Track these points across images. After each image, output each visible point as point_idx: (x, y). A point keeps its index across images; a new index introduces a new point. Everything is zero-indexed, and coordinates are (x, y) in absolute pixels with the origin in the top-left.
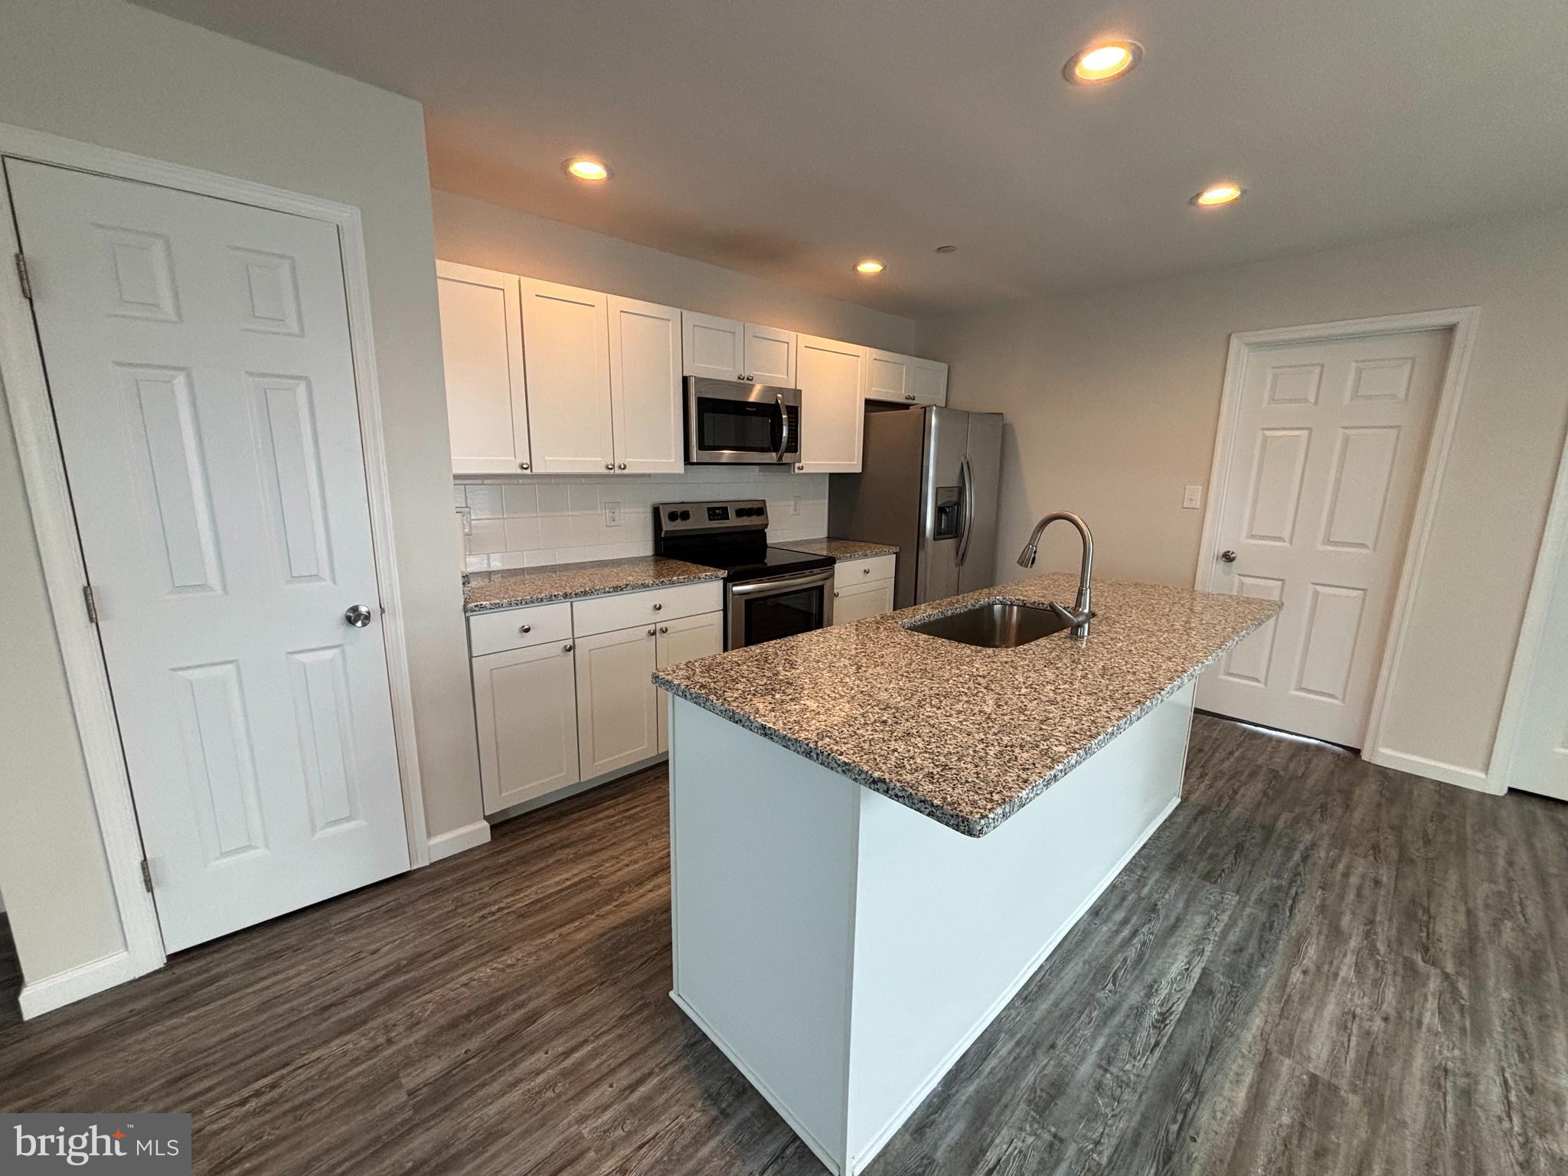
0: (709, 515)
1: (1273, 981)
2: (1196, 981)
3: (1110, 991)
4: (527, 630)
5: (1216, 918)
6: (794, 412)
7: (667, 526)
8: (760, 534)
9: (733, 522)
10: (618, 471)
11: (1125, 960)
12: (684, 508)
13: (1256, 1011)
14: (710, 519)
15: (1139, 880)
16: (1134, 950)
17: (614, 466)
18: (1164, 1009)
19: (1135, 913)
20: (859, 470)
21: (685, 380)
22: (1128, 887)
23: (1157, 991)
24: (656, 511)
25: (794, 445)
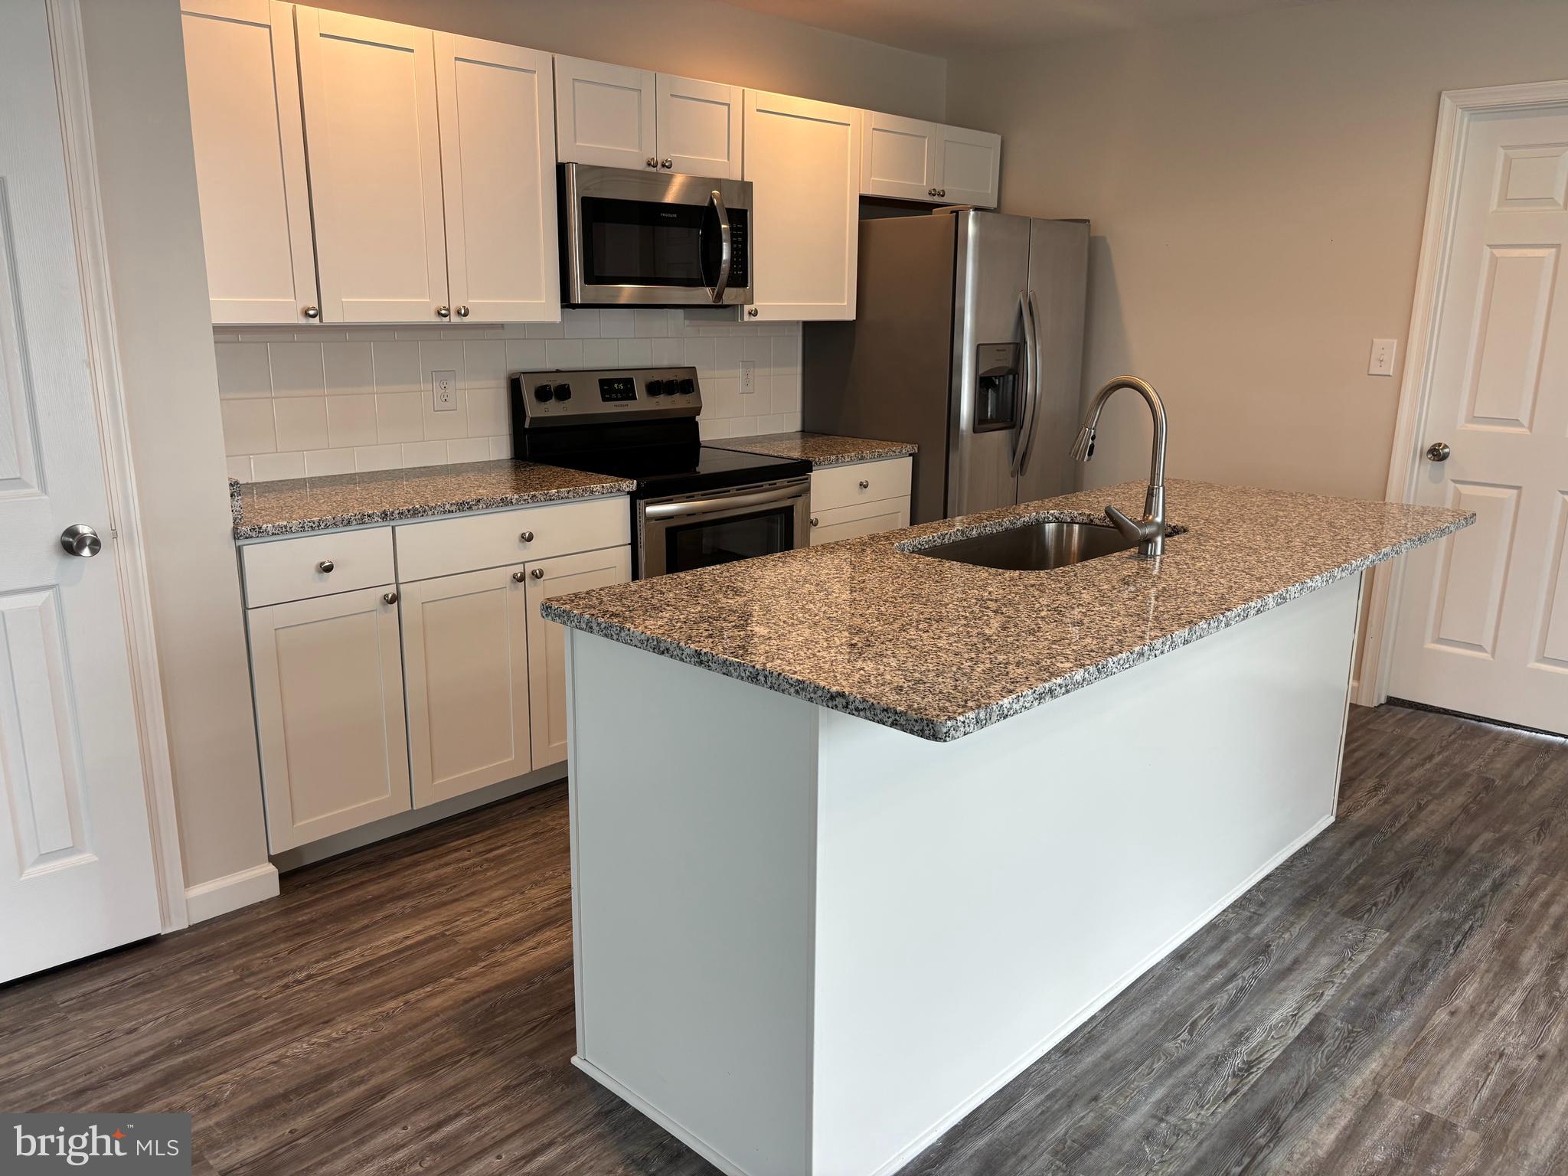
0: (603, 393)
1: (1407, 1024)
2: (1303, 1027)
3: (1184, 1041)
4: (329, 569)
5: (1350, 959)
6: (740, 219)
7: (534, 410)
8: (686, 426)
9: (643, 403)
10: (455, 319)
11: (1212, 1007)
12: (561, 380)
13: (1377, 1054)
14: (604, 399)
15: (1251, 917)
16: (1226, 997)
17: (449, 310)
18: (1253, 1057)
19: (1236, 956)
20: (851, 315)
21: (561, 169)
22: (1233, 926)
23: (1247, 1039)
24: (515, 386)
25: (741, 275)
